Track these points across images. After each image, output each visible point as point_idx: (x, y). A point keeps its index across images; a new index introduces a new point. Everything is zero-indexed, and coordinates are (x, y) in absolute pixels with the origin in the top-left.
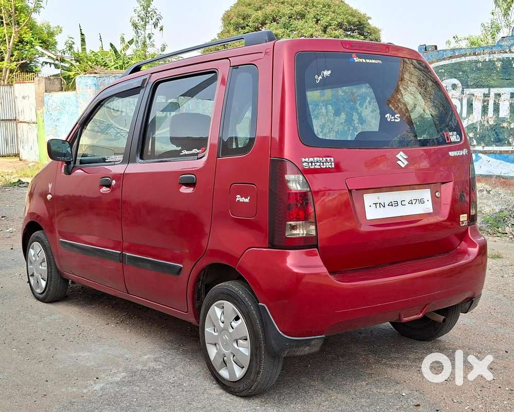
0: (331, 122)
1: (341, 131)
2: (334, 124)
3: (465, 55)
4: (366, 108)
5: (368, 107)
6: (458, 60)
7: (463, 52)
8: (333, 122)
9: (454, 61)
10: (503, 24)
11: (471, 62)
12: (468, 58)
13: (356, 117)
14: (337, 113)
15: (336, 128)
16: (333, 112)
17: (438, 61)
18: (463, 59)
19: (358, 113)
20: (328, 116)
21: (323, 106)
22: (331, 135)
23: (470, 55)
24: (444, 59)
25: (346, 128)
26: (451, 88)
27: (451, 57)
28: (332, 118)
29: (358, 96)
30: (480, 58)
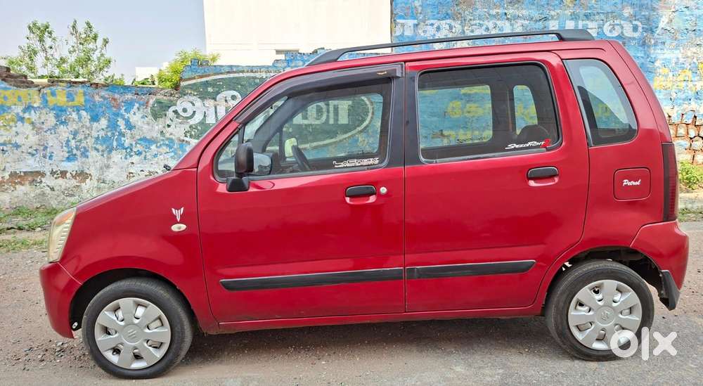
0: (88, 128)
1: (102, 137)
2: (92, 130)
3: (243, 72)
4: (134, 114)
5: (137, 114)
6: (236, 75)
7: (241, 69)
8: (90, 128)
9: (232, 75)
10: (39, 48)
11: (249, 78)
12: (245, 75)
13: (121, 123)
14: (95, 119)
15: (95, 134)
16: (89, 118)
17: (215, 74)
18: (241, 75)
19: (124, 119)
20: (81, 122)
21: (73, 111)
22: (88, 141)
23: (248, 72)
24: (222, 73)
25: (109, 134)
26: (230, 98)
27: (228, 72)
28: (88, 124)
29: (122, 102)
30: (258, 75)
